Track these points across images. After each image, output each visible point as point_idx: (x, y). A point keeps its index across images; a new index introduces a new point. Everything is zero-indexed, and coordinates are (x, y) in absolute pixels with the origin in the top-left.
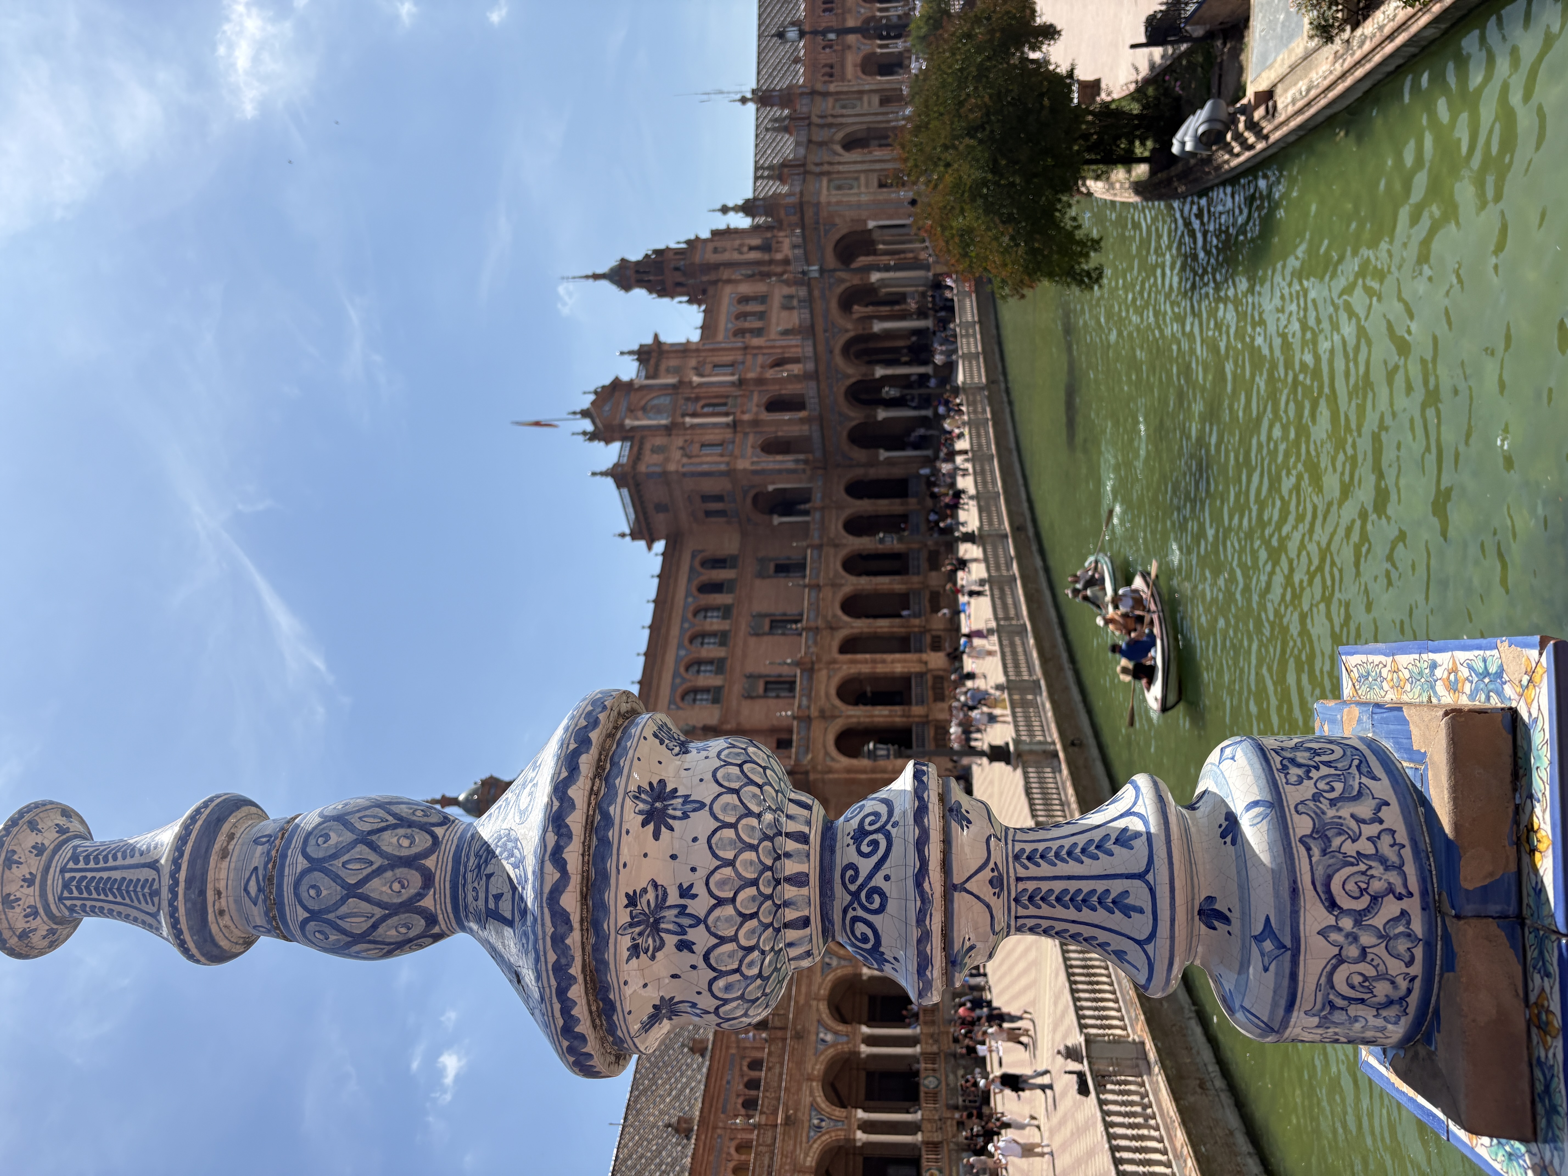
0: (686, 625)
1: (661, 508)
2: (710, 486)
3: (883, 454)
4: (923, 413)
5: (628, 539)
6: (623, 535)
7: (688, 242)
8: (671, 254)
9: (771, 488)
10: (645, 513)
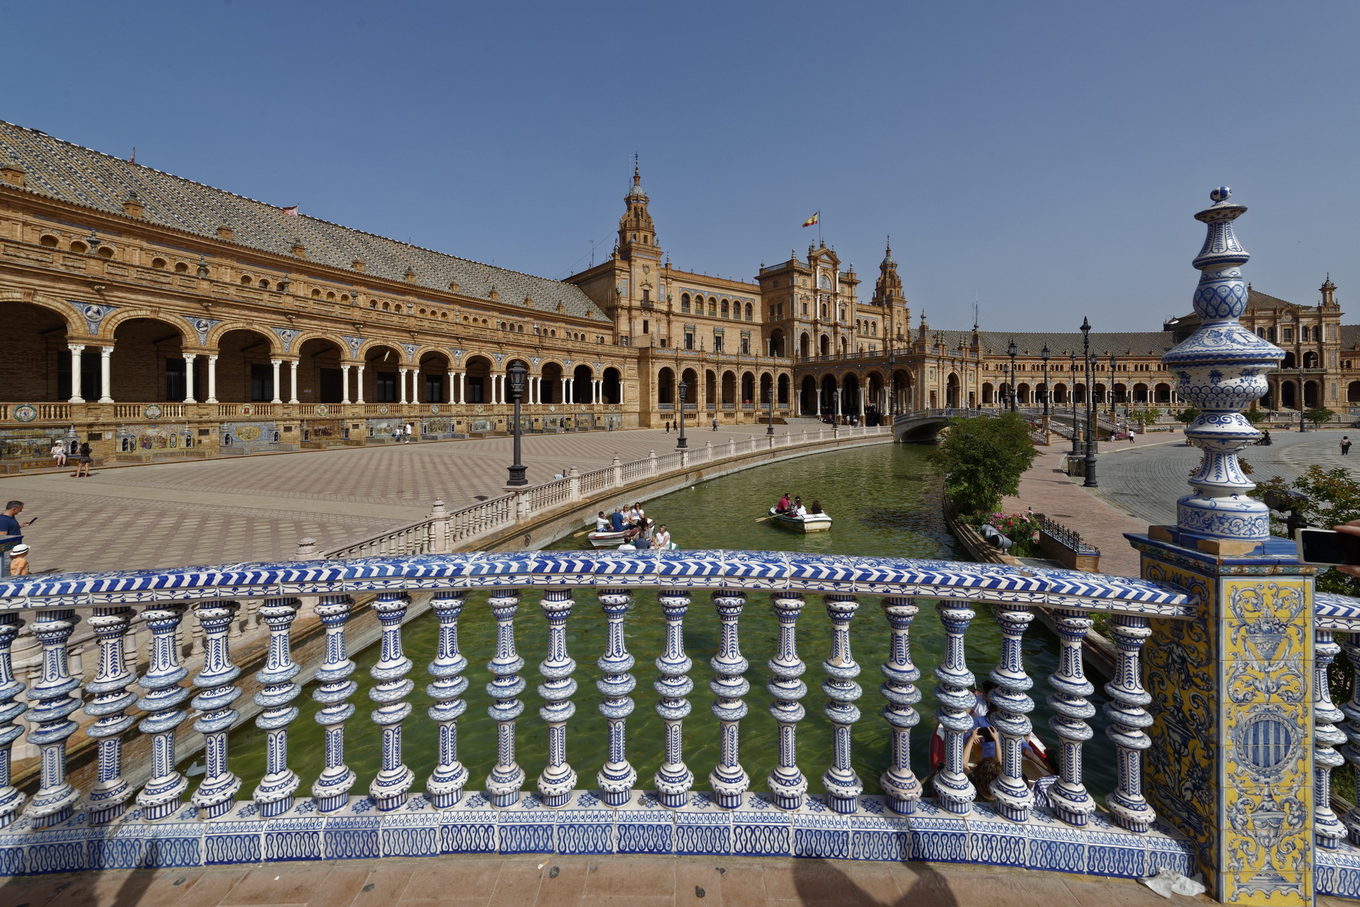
1: (777, 284)
2: (786, 308)
4: (819, 410)
5: (761, 267)
9: (785, 337)
10: (773, 276)
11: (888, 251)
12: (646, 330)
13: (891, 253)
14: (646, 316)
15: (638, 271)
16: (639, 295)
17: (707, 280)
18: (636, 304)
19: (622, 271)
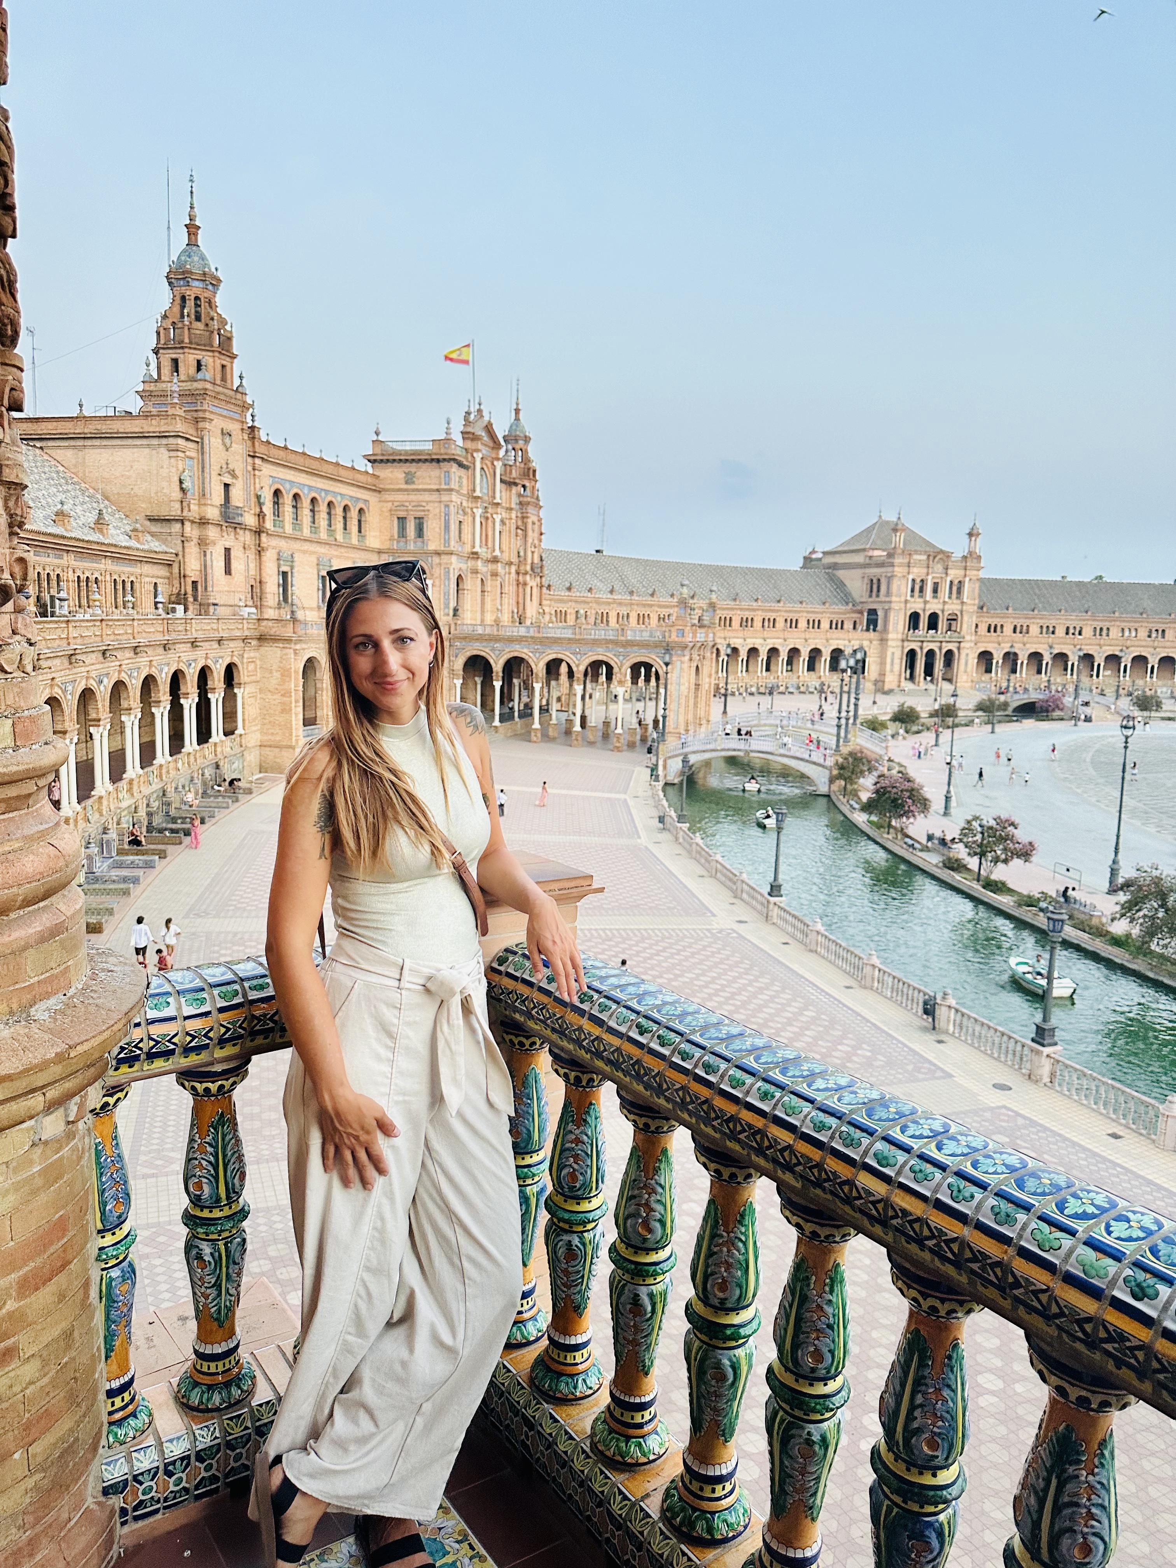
1: (409, 479)
2: (434, 528)
4: (497, 717)
5: (375, 438)
6: (377, 433)
7: (538, 499)
8: (534, 484)
10: (406, 461)
11: (517, 411)
12: (228, 571)
13: (521, 415)
14: (229, 540)
15: (214, 442)
16: (217, 497)
17: (308, 462)
18: (213, 513)
19: (187, 439)
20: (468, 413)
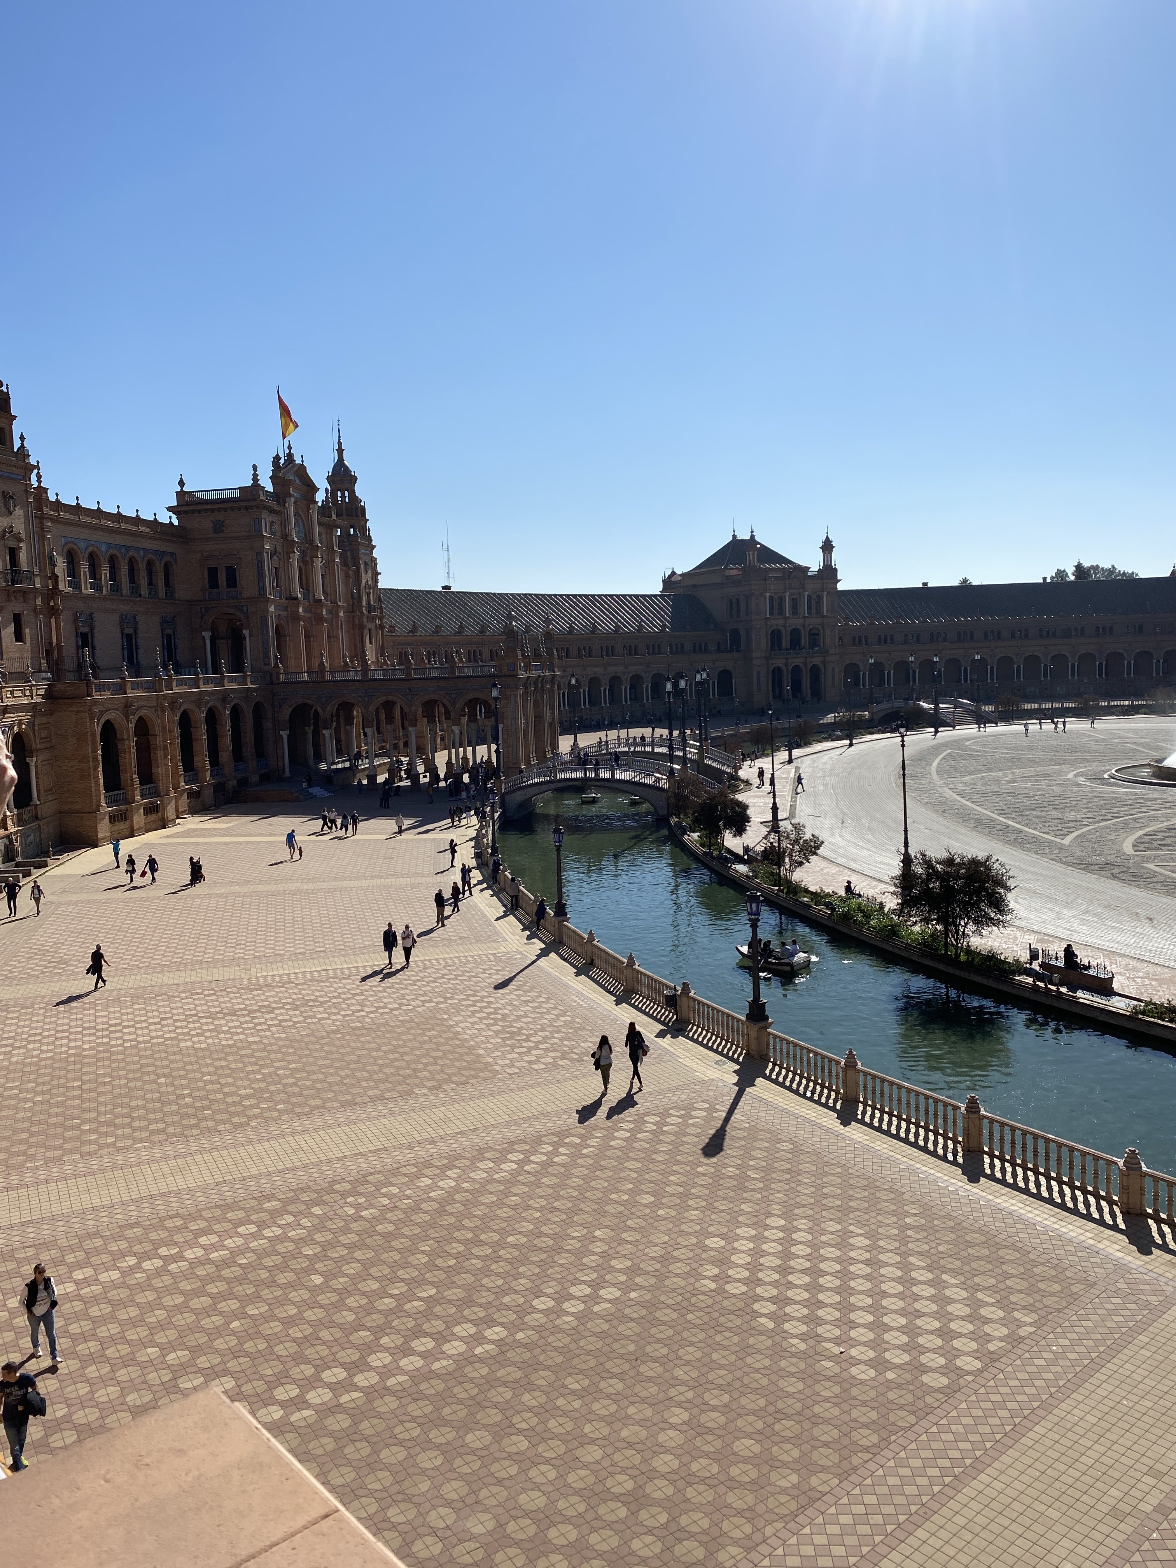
0: (123, 550)
1: (218, 527)
2: (247, 576)
3: (285, 734)
5: (179, 489)
6: (181, 483)
7: (370, 538)
8: (362, 523)
9: (246, 632)
10: (213, 510)
11: (340, 451)
13: (346, 454)
14: (17, 605)
16: (2, 562)
17: (105, 520)
20: (277, 458)
